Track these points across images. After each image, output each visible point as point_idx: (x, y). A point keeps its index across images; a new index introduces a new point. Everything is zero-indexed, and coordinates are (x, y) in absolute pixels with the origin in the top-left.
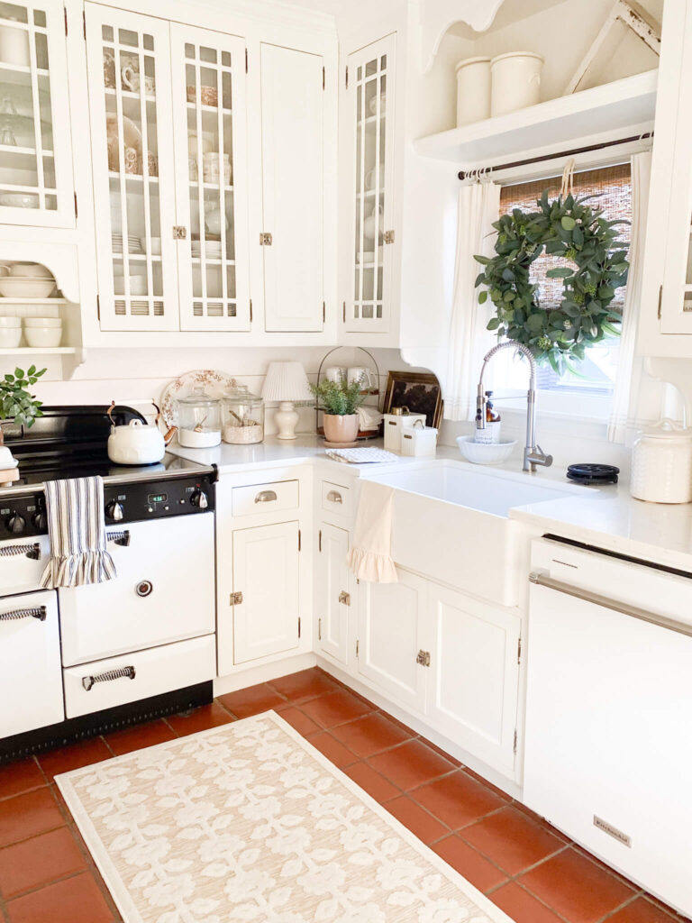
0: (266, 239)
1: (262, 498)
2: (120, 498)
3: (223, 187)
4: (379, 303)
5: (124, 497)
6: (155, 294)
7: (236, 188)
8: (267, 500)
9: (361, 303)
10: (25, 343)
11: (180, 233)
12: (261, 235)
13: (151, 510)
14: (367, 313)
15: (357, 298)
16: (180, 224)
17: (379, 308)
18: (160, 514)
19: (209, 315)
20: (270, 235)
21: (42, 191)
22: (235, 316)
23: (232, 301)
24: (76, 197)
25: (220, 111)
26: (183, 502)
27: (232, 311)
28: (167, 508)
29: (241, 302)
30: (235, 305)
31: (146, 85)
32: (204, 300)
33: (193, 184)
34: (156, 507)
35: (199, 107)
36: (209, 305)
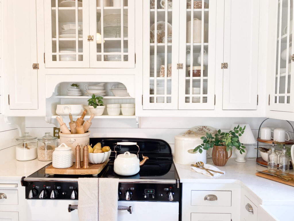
0: (225, 66)
1: (208, 198)
2: (131, 189)
3: (203, 44)
4: (289, 95)
5: (133, 189)
6: (168, 94)
7: (210, 44)
8: (210, 200)
9: (278, 95)
10: (121, 114)
11: (180, 67)
12: (222, 64)
13: (145, 197)
14: (282, 100)
15: (276, 93)
16: (181, 63)
17: (288, 98)
18: (150, 199)
19: (193, 102)
20: (227, 63)
21: (122, 54)
22: (207, 102)
23: (205, 95)
24: (135, 55)
25: (203, 10)
26: (162, 195)
27: (205, 100)
28: (153, 197)
29: (210, 96)
30: (206, 97)
31: (169, 5)
32: (191, 96)
33: (188, 44)
34: (148, 195)
35: (192, 10)
36: (193, 98)
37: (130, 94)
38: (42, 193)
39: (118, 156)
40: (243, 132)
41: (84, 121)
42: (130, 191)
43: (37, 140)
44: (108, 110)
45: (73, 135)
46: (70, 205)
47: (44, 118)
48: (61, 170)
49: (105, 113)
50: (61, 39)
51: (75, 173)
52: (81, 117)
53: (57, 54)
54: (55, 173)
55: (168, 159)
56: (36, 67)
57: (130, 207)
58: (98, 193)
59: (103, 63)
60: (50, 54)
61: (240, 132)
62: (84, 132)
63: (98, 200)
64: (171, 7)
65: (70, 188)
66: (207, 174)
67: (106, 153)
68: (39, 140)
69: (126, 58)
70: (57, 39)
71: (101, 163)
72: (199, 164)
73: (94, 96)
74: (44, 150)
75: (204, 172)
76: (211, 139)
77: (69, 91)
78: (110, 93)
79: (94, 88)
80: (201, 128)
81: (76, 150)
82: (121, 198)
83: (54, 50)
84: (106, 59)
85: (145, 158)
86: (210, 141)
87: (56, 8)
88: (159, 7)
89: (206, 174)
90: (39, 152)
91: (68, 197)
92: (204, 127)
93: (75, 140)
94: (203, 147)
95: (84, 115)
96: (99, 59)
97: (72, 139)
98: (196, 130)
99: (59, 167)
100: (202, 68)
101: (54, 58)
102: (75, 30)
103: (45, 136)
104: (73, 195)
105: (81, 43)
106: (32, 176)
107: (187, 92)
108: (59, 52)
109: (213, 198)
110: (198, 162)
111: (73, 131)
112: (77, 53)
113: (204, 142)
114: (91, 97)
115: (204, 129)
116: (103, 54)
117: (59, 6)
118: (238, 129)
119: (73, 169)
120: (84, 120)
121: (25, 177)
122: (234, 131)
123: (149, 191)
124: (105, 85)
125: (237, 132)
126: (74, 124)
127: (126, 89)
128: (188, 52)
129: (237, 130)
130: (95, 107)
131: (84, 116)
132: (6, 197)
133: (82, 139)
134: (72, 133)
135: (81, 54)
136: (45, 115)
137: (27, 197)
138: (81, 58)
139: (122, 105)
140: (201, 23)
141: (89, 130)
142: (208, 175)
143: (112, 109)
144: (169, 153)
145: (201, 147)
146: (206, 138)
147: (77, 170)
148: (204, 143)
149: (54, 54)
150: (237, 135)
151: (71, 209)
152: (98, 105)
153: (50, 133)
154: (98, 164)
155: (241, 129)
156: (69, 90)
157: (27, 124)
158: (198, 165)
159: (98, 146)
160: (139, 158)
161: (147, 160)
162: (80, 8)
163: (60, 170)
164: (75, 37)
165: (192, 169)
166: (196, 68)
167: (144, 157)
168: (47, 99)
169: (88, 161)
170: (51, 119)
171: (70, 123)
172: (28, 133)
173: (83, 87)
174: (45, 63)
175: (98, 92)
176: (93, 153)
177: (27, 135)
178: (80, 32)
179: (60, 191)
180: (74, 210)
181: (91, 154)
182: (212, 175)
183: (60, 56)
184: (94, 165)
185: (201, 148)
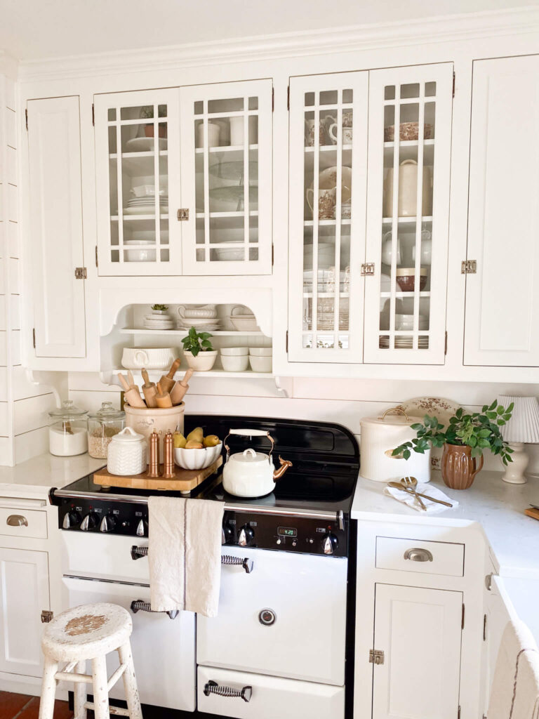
0: (469, 267)
1: (413, 555)
2: (251, 524)
3: (419, 220)
5: (256, 524)
7: (437, 218)
10: (249, 368)
11: (367, 270)
12: (463, 263)
13: (279, 542)
16: (369, 261)
18: (287, 547)
19: (396, 347)
20: (474, 262)
21: (247, 245)
22: (427, 347)
23: (424, 333)
24: (273, 247)
25: (421, 143)
26: (311, 541)
27: (424, 343)
28: (294, 544)
29: (435, 334)
30: (427, 337)
31: (348, 136)
32: (392, 333)
33: (387, 220)
34: (285, 540)
35: (397, 144)
36: (397, 338)
37: (262, 329)
38: (86, 520)
39: (232, 456)
40: (508, 417)
41: (174, 382)
42: (248, 528)
43: (85, 417)
44: (223, 359)
45: (149, 411)
46: (134, 547)
47: (96, 374)
48: (123, 479)
49: (217, 366)
50: (128, 218)
51: (147, 486)
52: (168, 375)
53: (121, 247)
54: (111, 485)
55: (350, 467)
56: (80, 273)
57: (246, 559)
58: (185, 527)
59: (208, 266)
60: (106, 249)
61: (500, 417)
62: (171, 405)
63: (185, 542)
64: (351, 139)
65: (137, 514)
66: (415, 504)
67: (210, 450)
68: (90, 417)
69: (254, 254)
70: (120, 218)
71: (201, 470)
72: (408, 480)
73: (193, 332)
74: (101, 436)
75: (411, 500)
76: (435, 428)
77: (147, 319)
78: (229, 324)
79: (195, 314)
80: (428, 401)
81: (151, 442)
82: (230, 540)
83: (115, 241)
84: (215, 256)
85: (284, 465)
86: (434, 433)
87: (119, 156)
88: (325, 140)
89: (412, 505)
90: (91, 439)
91: (132, 532)
92: (434, 399)
93: (153, 420)
94: (414, 445)
95: (173, 369)
96: (200, 256)
97: (148, 420)
98: (415, 407)
99: (118, 474)
100: (417, 273)
101: (115, 257)
102: (154, 196)
103: (103, 409)
104: (141, 527)
105: (165, 224)
106: (70, 487)
107: (384, 325)
108: (125, 244)
109: (423, 555)
110: (407, 478)
111: (150, 402)
112: (159, 246)
113: (420, 434)
114: (186, 333)
115: (434, 404)
116: (207, 246)
117: (123, 151)
118: (495, 410)
119: (144, 478)
120: (175, 379)
121: (56, 489)
122: (484, 414)
123: (286, 532)
124: (218, 308)
125: (494, 416)
126: (152, 389)
127: (255, 318)
128: (386, 239)
129: (493, 411)
130: (195, 354)
131: (174, 373)
132: (26, 524)
133: (166, 419)
134: (148, 407)
135: (165, 246)
136: (99, 369)
137: (61, 526)
138: (165, 257)
139: (252, 350)
140: (416, 173)
141: (183, 400)
142: (416, 507)
143: (232, 358)
144: (354, 454)
145: (411, 445)
146: (425, 427)
147: (150, 481)
148: (418, 437)
149: (115, 248)
150: (494, 422)
151: (137, 554)
152: (202, 350)
153: (111, 403)
154: (195, 470)
155: (501, 411)
156: (149, 317)
157: (72, 383)
158: (406, 484)
159: (197, 434)
160: (274, 463)
161: (289, 468)
162: (163, 153)
163: (120, 479)
164: (153, 213)
165: (387, 492)
166: (405, 272)
167: (282, 462)
168: (102, 338)
169: (173, 462)
170: (112, 377)
171: (144, 387)
172: (71, 402)
173: (174, 311)
174: (97, 265)
175: (202, 323)
176: (184, 448)
177: (69, 405)
178: (164, 201)
179: (118, 520)
180: (143, 556)
181: (179, 450)
182: (424, 507)
183: (126, 252)
184: (185, 473)
185: (409, 448)
